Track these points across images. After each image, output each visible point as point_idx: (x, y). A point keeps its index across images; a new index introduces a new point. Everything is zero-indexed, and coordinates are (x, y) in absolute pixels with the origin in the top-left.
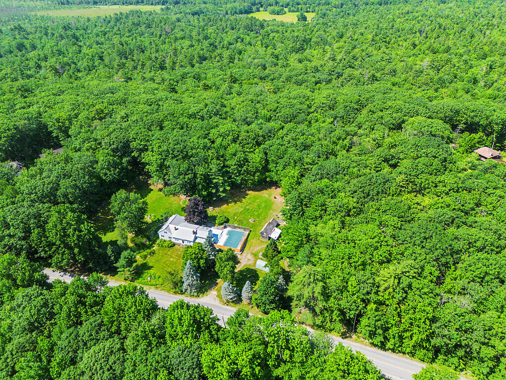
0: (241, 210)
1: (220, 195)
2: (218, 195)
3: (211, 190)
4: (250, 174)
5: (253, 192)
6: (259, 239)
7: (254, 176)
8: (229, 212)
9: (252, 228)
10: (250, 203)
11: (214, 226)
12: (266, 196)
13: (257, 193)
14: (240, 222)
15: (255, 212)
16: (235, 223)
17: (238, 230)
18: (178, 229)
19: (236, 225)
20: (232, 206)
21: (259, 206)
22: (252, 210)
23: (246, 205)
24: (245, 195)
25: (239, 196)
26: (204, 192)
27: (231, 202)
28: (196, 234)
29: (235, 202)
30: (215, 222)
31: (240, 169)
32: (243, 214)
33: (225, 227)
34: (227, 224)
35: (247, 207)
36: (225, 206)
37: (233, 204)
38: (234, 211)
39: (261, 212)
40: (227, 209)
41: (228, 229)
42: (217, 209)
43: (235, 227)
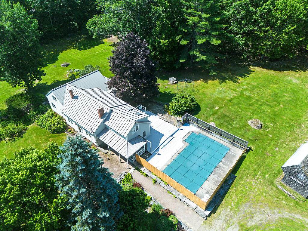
0: (231, 95)
1: (195, 57)
2: (191, 53)
3: (180, 40)
4: (273, 27)
5: (265, 70)
6: (272, 183)
7: (279, 32)
8: (204, 94)
9: (253, 141)
10: (254, 88)
11: (163, 113)
12: (295, 81)
13: (272, 72)
14: (226, 120)
15: (264, 108)
16: (211, 118)
17: (215, 137)
18: (77, 97)
19: (212, 124)
20: (215, 85)
21: (277, 96)
22: (257, 100)
23: (246, 90)
24: (245, 72)
25: (231, 70)
26: (164, 39)
27: (213, 78)
28: (108, 119)
29: (223, 80)
30: (168, 105)
31: (252, 9)
32: (234, 105)
33: (186, 123)
34: (191, 117)
35: (247, 93)
36: (200, 82)
37: (217, 82)
38: (216, 95)
39: (281, 111)
40: (202, 88)
41: (193, 128)
42: (182, 84)
43: (209, 129)
